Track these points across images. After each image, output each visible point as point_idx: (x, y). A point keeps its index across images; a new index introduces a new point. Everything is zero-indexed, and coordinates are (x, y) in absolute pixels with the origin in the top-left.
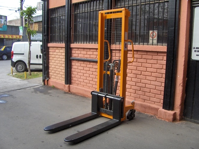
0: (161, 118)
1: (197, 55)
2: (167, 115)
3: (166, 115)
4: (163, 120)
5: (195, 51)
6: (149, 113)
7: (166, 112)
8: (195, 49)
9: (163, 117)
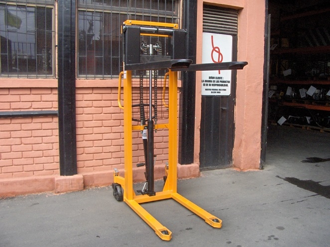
0: (184, 177)
1: (206, 90)
2: (192, 170)
3: (190, 171)
4: (188, 178)
5: (204, 85)
6: (159, 178)
7: (191, 167)
8: (204, 83)
9: (186, 175)
